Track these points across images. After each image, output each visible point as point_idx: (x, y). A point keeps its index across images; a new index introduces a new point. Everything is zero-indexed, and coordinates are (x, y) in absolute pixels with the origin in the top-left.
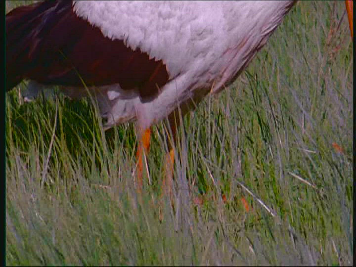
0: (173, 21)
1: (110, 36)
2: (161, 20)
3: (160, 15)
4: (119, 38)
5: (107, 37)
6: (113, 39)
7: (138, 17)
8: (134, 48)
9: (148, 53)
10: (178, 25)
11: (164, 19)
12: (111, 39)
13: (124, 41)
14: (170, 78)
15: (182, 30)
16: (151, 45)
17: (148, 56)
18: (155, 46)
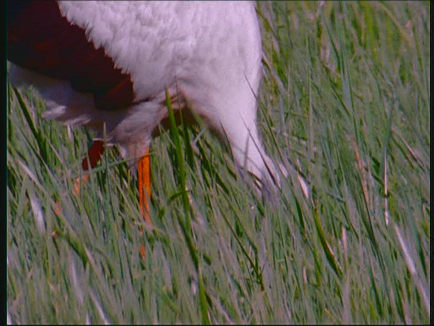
0: (153, 32)
1: (69, 18)
2: (139, 24)
3: (138, 17)
4: (80, 25)
5: (65, 18)
6: (72, 24)
7: (110, 9)
8: (97, 46)
9: (113, 59)
10: (158, 39)
11: (142, 25)
12: (70, 23)
13: (86, 32)
14: (135, 100)
15: (163, 47)
16: (120, 50)
17: (114, 63)
18: (123, 54)
